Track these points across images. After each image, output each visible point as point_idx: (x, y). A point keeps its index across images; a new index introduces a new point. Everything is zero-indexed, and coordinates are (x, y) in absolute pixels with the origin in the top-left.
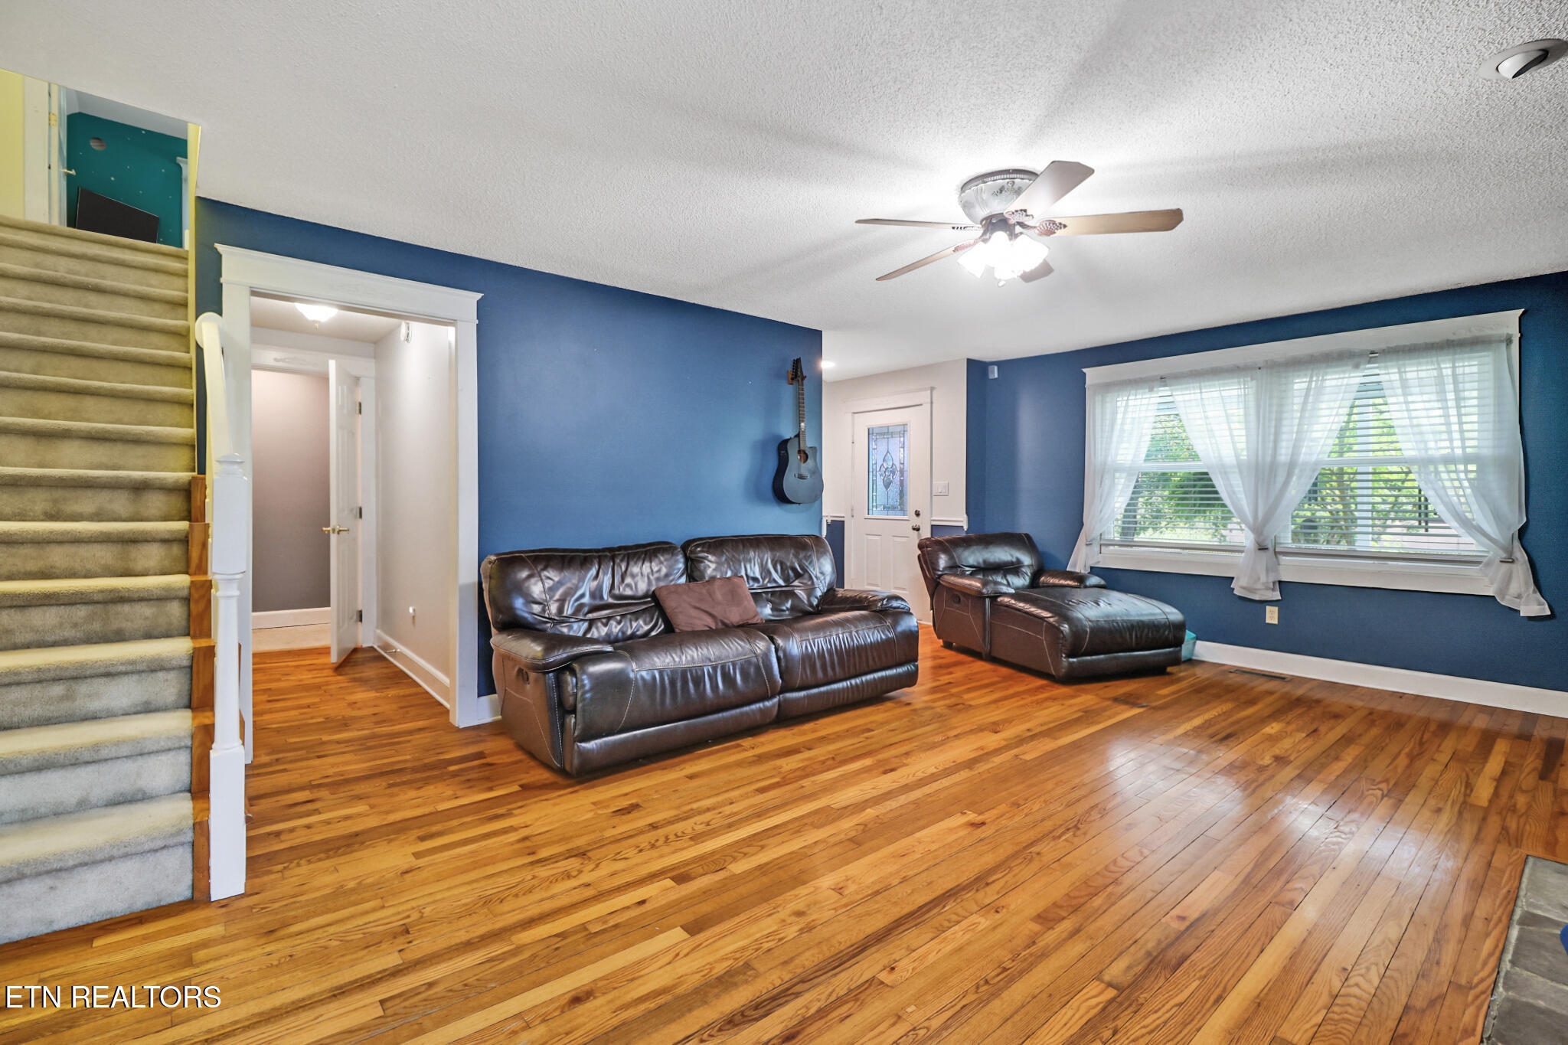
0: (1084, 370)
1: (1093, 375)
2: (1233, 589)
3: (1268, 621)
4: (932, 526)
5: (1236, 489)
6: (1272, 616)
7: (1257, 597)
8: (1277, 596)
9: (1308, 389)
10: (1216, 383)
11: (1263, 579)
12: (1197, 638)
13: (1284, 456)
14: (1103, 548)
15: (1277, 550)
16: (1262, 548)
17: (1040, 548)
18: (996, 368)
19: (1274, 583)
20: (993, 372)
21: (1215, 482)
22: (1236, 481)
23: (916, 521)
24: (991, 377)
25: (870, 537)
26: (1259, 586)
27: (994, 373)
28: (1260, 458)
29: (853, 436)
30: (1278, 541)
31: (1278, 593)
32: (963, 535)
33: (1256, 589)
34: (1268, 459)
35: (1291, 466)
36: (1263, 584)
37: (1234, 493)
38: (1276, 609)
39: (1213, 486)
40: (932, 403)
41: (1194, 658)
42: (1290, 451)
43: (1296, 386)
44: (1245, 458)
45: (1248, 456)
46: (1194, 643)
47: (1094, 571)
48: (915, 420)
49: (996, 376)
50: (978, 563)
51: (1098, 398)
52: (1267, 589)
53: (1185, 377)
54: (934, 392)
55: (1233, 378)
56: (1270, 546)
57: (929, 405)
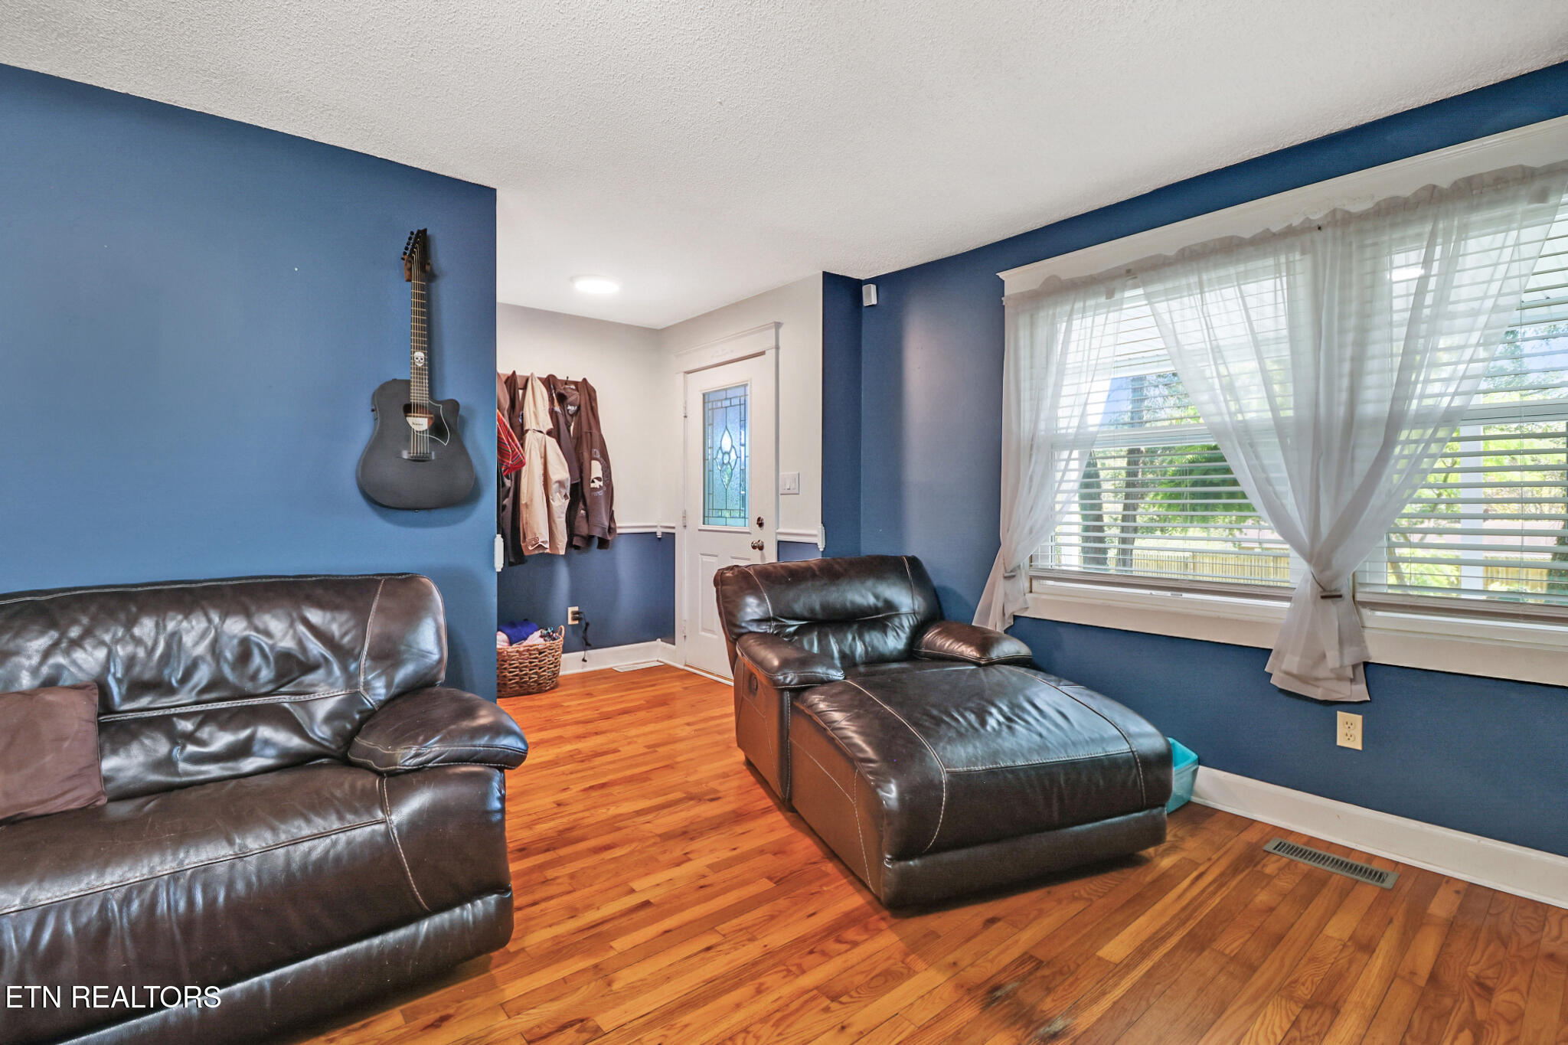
0: (1001, 275)
1: (1016, 280)
2: (1270, 675)
3: (1341, 741)
4: (779, 543)
5: (1273, 475)
6: (1350, 732)
7: (1318, 694)
8: (1359, 692)
9: (1423, 281)
10: (1232, 270)
11: (1333, 660)
12: (1200, 762)
13: (1374, 404)
14: (1035, 583)
15: (1359, 597)
16: (1329, 595)
17: (936, 582)
18: (873, 287)
19: (1354, 667)
20: (869, 294)
21: (1230, 463)
22: (1274, 458)
23: (758, 535)
24: (866, 303)
25: (706, 559)
26: (1321, 673)
27: (870, 296)
28: (1322, 410)
29: (685, 408)
30: (1359, 580)
31: (1363, 687)
32: (814, 558)
33: (1317, 679)
34: (1341, 411)
35: (1394, 423)
36: (1332, 670)
37: (1268, 480)
38: (1357, 720)
39: (1228, 471)
40: (777, 348)
41: (1194, 799)
42: (1389, 393)
43: (1397, 275)
44: (1290, 413)
45: (1296, 408)
46: (1195, 772)
47: (1019, 626)
48: (756, 377)
49: (874, 301)
50: (812, 611)
51: (1024, 320)
52: (1340, 678)
53: (1170, 264)
54: (781, 331)
55: (1265, 256)
56: (1346, 591)
57: (774, 351)
